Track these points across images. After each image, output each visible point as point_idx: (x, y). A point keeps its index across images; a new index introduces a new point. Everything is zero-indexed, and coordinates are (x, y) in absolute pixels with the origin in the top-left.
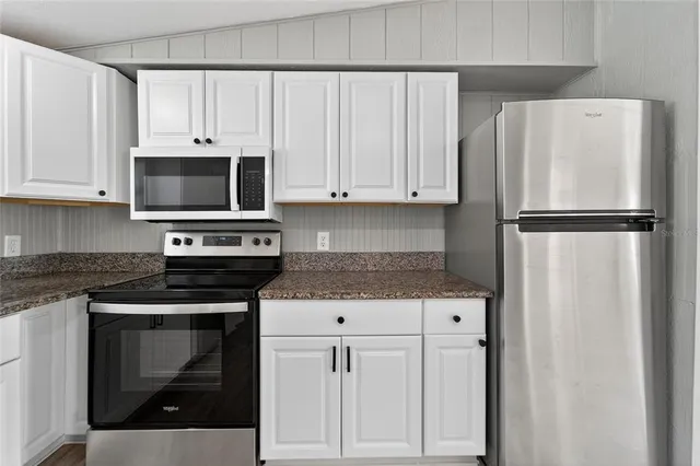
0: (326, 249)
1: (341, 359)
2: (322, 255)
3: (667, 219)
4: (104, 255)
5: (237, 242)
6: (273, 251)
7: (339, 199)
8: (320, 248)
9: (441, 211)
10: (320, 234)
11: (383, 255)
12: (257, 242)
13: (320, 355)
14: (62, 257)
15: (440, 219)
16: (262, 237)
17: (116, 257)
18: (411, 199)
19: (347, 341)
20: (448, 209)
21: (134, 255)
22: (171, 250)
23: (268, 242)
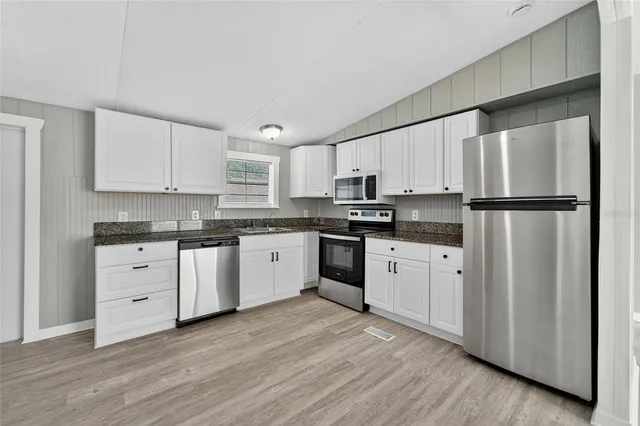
0: (417, 219)
1: (393, 267)
2: (415, 222)
7: (408, 193)
8: (414, 219)
10: (414, 211)
11: (447, 225)
12: (381, 215)
16: (384, 212)
18: (445, 191)
19: (396, 260)
22: (350, 217)
23: (387, 215)
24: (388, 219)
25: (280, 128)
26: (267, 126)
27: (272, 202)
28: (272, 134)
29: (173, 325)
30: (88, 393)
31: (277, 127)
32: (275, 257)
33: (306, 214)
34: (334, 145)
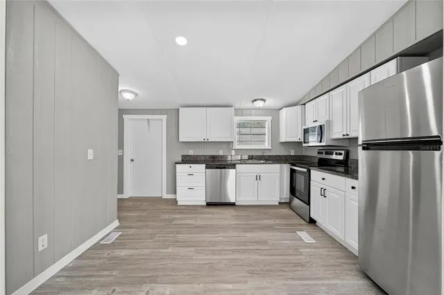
5: (333, 154)
23: (340, 154)
24: (341, 158)
25: (264, 100)
26: (255, 100)
27: (267, 145)
28: (260, 104)
29: (205, 204)
30: (166, 217)
31: (261, 100)
32: (258, 178)
33: (292, 153)
34: (304, 104)
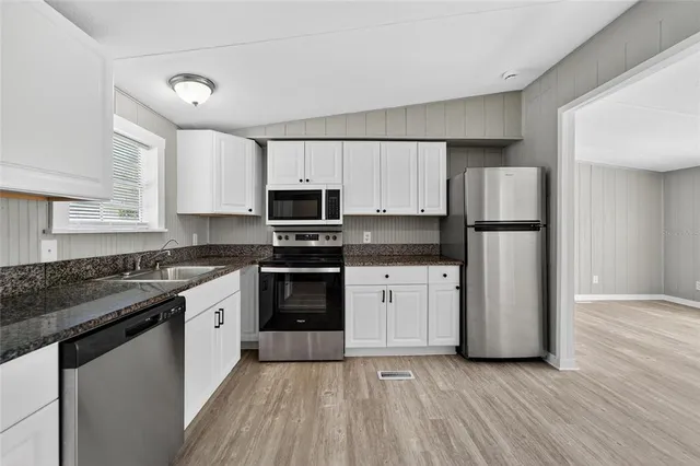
0: (369, 242)
1: (387, 297)
2: (367, 245)
3: (546, 226)
4: (235, 246)
5: (316, 238)
6: (339, 243)
7: (381, 213)
8: (365, 242)
9: (437, 220)
10: (365, 233)
11: (403, 246)
12: (328, 238)
13: (376, 295)
14: (210, 247)
15: (436, 225)
16: (331, 235)
17: (243, 247)
18: (420, 213)
19: (390, 288)
20: (442, 219)
21: (253, 246)
22: (276, 243)
23: (334, 238)
27: (151, 217)
32: (221, 318)
33: (195, 241)
